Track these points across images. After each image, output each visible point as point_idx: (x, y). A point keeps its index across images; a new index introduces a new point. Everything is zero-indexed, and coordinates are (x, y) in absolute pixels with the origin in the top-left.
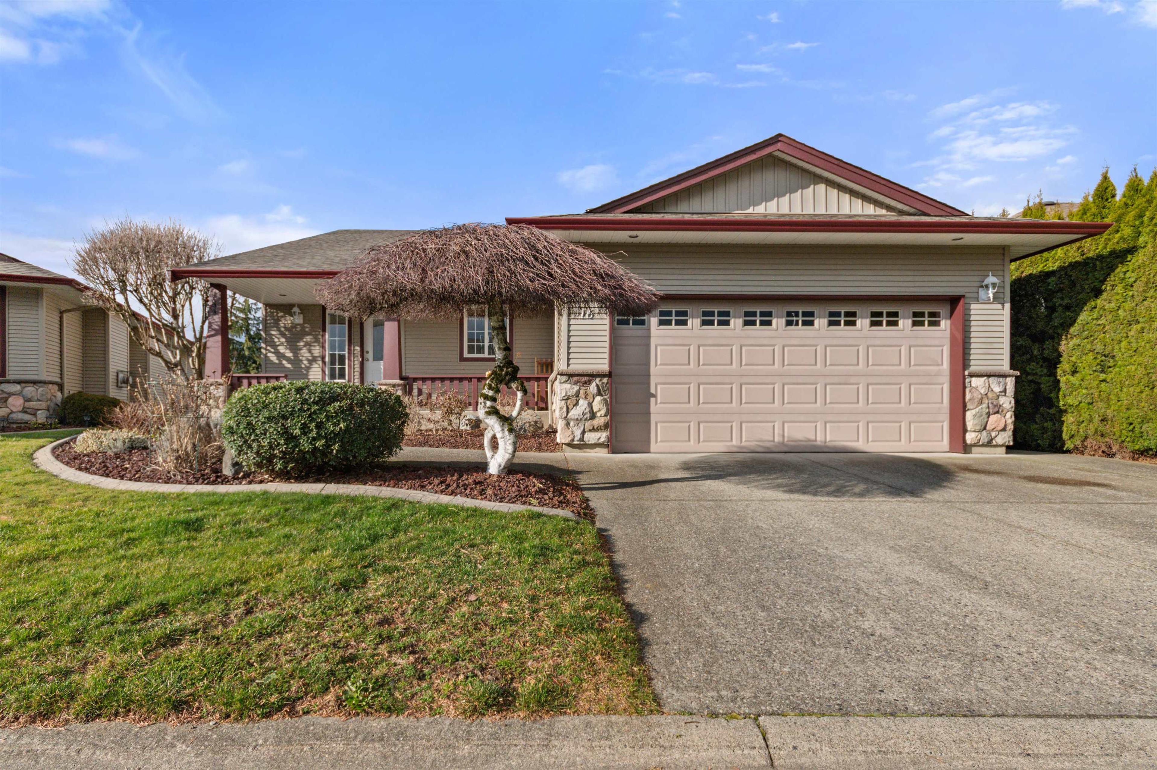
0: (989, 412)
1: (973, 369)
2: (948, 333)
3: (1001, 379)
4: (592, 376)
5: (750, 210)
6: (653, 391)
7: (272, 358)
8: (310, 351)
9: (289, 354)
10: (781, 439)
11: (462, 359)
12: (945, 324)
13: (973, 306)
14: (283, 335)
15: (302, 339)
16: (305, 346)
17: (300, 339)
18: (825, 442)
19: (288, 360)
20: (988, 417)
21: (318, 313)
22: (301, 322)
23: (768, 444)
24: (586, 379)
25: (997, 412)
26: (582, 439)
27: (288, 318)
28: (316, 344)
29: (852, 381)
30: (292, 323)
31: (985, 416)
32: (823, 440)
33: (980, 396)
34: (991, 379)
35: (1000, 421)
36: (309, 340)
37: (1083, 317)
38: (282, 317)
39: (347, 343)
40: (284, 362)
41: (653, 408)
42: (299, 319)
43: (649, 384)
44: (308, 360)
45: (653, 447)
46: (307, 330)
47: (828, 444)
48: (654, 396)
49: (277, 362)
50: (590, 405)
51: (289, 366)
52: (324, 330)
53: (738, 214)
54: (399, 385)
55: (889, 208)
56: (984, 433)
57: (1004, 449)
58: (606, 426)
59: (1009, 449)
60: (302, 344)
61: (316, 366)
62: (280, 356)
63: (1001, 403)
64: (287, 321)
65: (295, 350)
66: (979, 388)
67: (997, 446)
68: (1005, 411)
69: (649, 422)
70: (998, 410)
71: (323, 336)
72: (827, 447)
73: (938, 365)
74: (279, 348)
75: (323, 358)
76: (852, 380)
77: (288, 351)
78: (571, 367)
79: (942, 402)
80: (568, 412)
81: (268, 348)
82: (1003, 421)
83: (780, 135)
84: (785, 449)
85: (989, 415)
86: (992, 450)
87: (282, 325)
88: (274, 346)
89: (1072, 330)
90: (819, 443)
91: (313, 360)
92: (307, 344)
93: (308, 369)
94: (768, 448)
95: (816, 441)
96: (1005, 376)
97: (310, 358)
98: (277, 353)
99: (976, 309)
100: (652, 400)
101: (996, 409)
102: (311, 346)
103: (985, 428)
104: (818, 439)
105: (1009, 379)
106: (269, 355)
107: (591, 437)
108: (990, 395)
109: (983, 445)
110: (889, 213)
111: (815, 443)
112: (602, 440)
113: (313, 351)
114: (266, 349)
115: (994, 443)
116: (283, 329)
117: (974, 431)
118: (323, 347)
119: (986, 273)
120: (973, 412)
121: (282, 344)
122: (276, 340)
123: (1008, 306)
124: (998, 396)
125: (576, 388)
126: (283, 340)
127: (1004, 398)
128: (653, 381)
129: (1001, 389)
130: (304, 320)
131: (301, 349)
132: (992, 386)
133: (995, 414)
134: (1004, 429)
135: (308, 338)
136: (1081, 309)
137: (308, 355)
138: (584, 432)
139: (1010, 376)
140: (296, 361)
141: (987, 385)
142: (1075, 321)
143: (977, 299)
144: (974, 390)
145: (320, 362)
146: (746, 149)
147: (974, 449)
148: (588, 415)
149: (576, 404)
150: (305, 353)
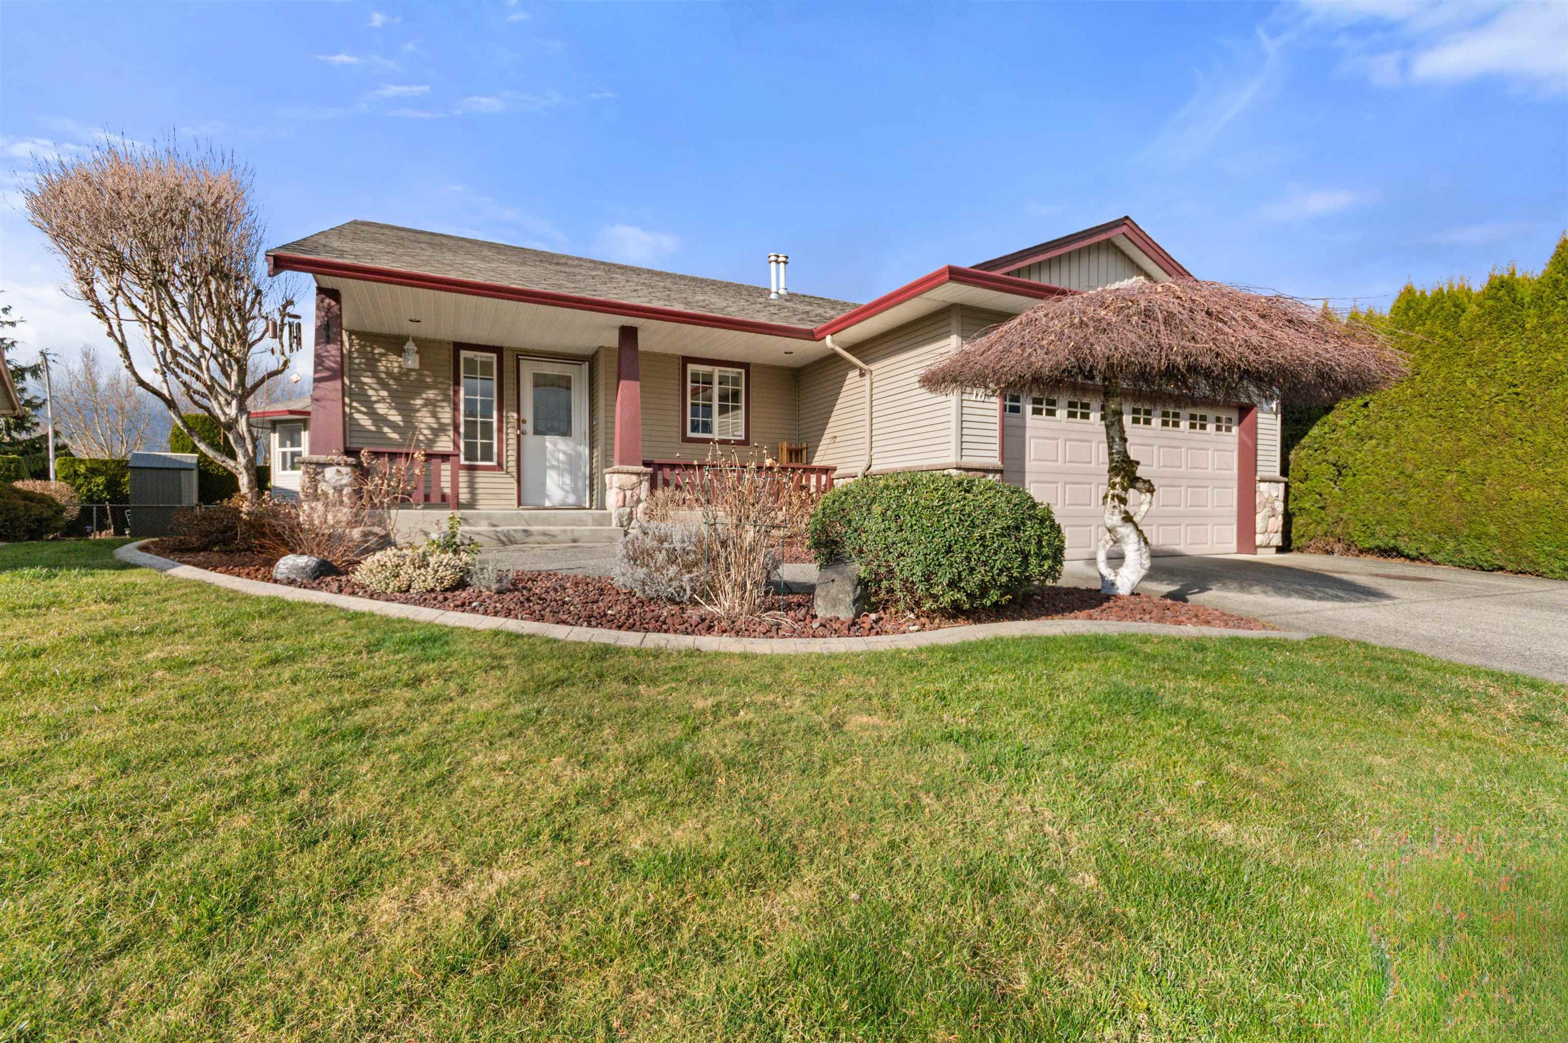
0: (1269, 515)
1: (1260, 474)
2: (1236, 440)
3: (1274, 485)
4: (986, 471)
7: (362, 422)
8: (434, 415)
9: (395, 417)
11: (686, 439)
12: (1235, 430)
13: (1256, 415)
14: (384, 385)
15: (419, 394)
16: (425, 405)
17: (417, 394)
19: (393, 426)
20: (1269, 520)
21: (446, 355)
22: (417, 366)
25: (1272, 515)
27: (393, 357)
28: (444, 404)
30: (400, 367)
31: (1267, 519)
33: (1265, 500)
34: (1270, 484)
35: (1274, 523)
36: (431, 396)
37: (1315, 431)
38: (382, 355)
39: (495, 405)
40: (386, 430)
42: (412, 362)
44: (431, 428)
46: (428, 380)
47: (1161, 547)
49: (373, 428)
51: (395, 436)
52: (457, 383)
54: (645, 474)
56: (1266, 536)
57: (1274, 549)
59: (1280, 549)
60: (419, 402)
61: (445, 438)
62: (379, 420)
63: (1276, 507)
64: (391, 363)
65: (407, 412)
66: (1265, 493)
67: (1272, 547)
68: (1278, 514)
70: (1273, 513)
71: (456, 392)
73: (1231, 470)
74: (376, 406)
75: (456, 428)
76: (1177, 482)
77: (393, 412)
78: (964, 459)
79: (1233, 506)
81: (355, 404)
82: (1276, 523)
83: (1127, 218)
85: (1269, 518)
86: (1270, 550)
87: (382, 369)
88: (368, 403)
89: (1303, 441)
90: (1154, 547)
91: (438, 429)
92: (428, 403)
95: (1152, 544)
96: (1278, 482)
97: (435, 426)
98: (372, 414)
99: (1262, 417)
102: (435, 406)
103: (1266, 532)
105: (1280, 485)
106: (357, 416)
108: (1270, 499)
109: (1265, 546)
113: (440, 415)
114: (351, 407)
115: (1271, 544)
116: (383, 376)
117: (1261, 533)
118: (456, 409)
120: (1261, 515)
121: (382, 400)
122: (371, 392)
123: (1279, 416)
124: (1273, 501)
126: (384, 393)
127: (1276, 502)
128: (1028, 478)
129: (1275, 493)
130: (421, 363)
131: (418, 411)
132: (1271, 491)
133: (1271, 517)
134: (1277, 531)
135: (431, 394)
136: (1313, 424)
137: (430, 420)
139: (1280, 482)
140: (408, 429)
141: (1268, 490)
142: (1306, 434)
143: (1258, 409)
144: (1261, 494)
145: (451, 433)
147: (1259, 550)
150: (424, 418)
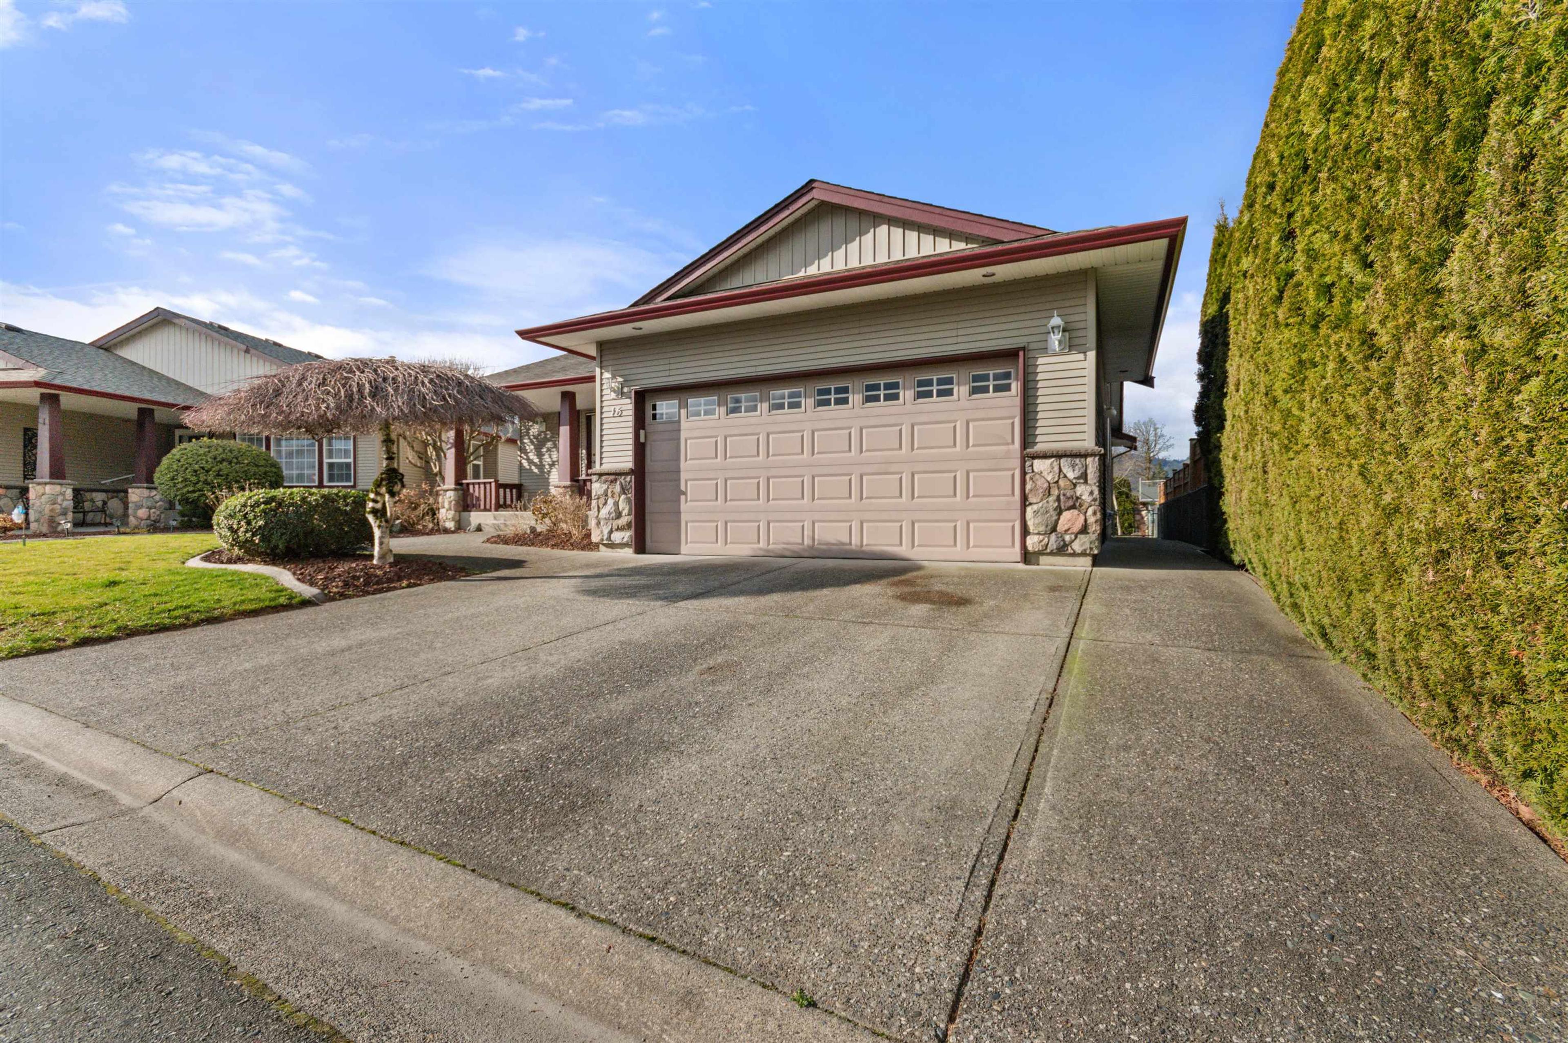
0: (1059, 506)
1: (1039, 448)
2: (1018, 401)
3: (1077, 461)
4: (619, 473)
5: (802, 274)
6: (683, 488)
8: (550, 456)
9: (536, 460)
10: (811, 543)
12: (1016, 387)
13: (1040, 361)
14: (532, 442)
16: (547, 452)
17: (544, 445)
18: (862, 546)
20: (1060, 514)
22: (543, 429)
23: (795, 548)
24: (613, 477)
25: (1073, 507)
26: (609, 538)
29: (892, 470)
31: (1054, 514)
32: (859, 543)
33: (1046, 485)
34: (1063, 460)
35: (1076, 519)
41: (683, 507)
42: (542, 427)
43: (678, 480)
45: (684, 549)
46: (547, 436)
47: (864, 548)
48: (685, 493)
50: (616, 504)
53: (788, 278)
55: (968, 239)
56: (1053, 536)
57: (1088, 559)
58: (628, 526)
59: (1097, 561)
60: (545, 450)
62: (530, 462)
63: (1078, 494)
65: (540, 455)
66: (1045, 474)
67: (1074, 554)
68: (1086, 505)
69: (678, 523)
70: (1075, 504)
72: (863, 552)
73: (1008, 444)
74: (530, 454)
76: (894, 468)
77: (535, 457)
78: (604, 466)
79: (1013, 494)
80: (599, 511)
82: (1082, 518)
83: (812, 181)
84: (816, 554)
85: (1060, 511)
86: (1070, 560)
88: (526, 453)
90: (853, 547)
91: (552, 465)
93: (549, 472)
94: (794, 552)
95: (850, 544)
96: (1085, 456)
98: (528, 459)
99: (1044, 364)
100: (683, 497)
101: (1070, 503)
103: (1054, 529)
104: (853, 542)
105: (1089, 460)
107: (617, 537)
108: (1062, 483)
109: (1051, 553)
110: (970, 246)
111: (848, 547)
112: (625, 540)
115: (1070, 551)
116: (532, 437)
117: (1039, 534)
119: (1047, 314)
120: (1035, 507)
121: (531, 451)
123: (1092, 353)
124: (1075, 485)
125: (605, 486)
126: (532, 447)
127: (1083, 487)
128: (683, 476)
129: (1077, 473)
130: (545, 427)
131: (544, 455)
132: (1065, 470)
133: (1069, 509)
134: (1084, 530)
135: (549, 444)
137: (549, 460)
138: (611, 532)
139: (1093, 455)
140: (541, 467)
141: (1056, 469)
143: (1045, 350)
144: (1037, 476)
146: (777, 206)
147: (1043, 559)
148: (613, 515)
149: (605, 504)
150: (547, 459)
